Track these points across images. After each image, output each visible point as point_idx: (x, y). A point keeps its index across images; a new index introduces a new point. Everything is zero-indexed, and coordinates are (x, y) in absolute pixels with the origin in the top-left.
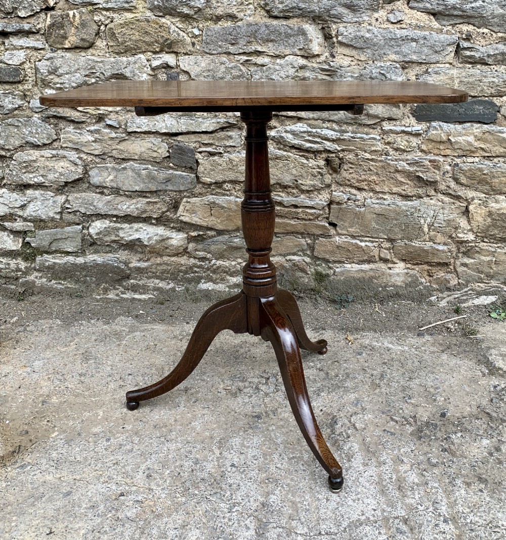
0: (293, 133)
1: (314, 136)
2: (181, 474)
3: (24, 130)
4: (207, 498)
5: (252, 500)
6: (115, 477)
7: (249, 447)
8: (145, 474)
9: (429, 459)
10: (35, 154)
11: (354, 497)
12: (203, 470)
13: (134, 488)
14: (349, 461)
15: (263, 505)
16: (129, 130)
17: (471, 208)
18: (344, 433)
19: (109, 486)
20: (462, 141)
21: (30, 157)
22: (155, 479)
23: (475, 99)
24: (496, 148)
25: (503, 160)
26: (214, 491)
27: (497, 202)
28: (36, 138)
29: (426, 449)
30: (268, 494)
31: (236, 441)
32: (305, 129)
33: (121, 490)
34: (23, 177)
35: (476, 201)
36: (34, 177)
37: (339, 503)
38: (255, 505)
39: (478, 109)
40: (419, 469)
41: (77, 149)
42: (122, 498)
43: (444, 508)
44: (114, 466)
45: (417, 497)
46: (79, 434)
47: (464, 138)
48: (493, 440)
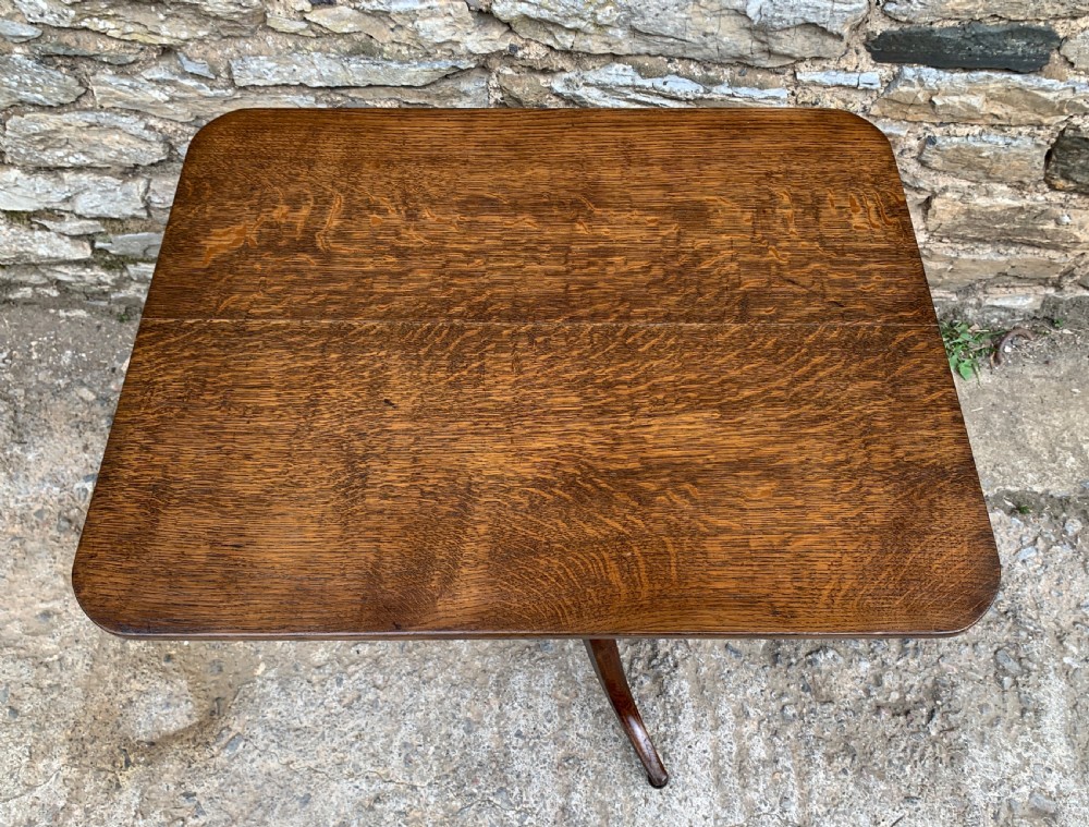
0: (603, 87)
1: (648, 93)
2: (451, 753)
3: (6, 80)
4: (490, 801)
5: (548, 802)
6: (361, 764)
7: (538, 693)
8: (402, 757)
9: (783, 708)
10: (51, 121)
11: (680, 796)
12: (479, 746)
13: (391, 786)
14: (676, 720)
15: (563, 809)
16: (240, 82)
17: (936, 202)
18: (670, 659)
19: (357, 783)
20: (957, 104)
21: (42, 126)
22: (417, 765)
23: (1015, 24)
24: (1024, 113)
25: (1028, 131)
26: (498, 787)
27: (988, 194)
28: (38, 93)
29: (782, 684)
30: (568, 791)
31: (519, 680)
32: (628, 81)
33: (374, 791)
34: (43, 157)
35: (948, 195)
36: (68, 155)
37: (661, 805)
38: (553, 813)
39: (1013, 46)
40: (769, 730)
41: (137, 112)
42: (378, 806)
43: (793, 808)
44: (356, 742)
45: (761, 789)
46: (296, 668)
47: (963, 99)
48: (875, 662)
